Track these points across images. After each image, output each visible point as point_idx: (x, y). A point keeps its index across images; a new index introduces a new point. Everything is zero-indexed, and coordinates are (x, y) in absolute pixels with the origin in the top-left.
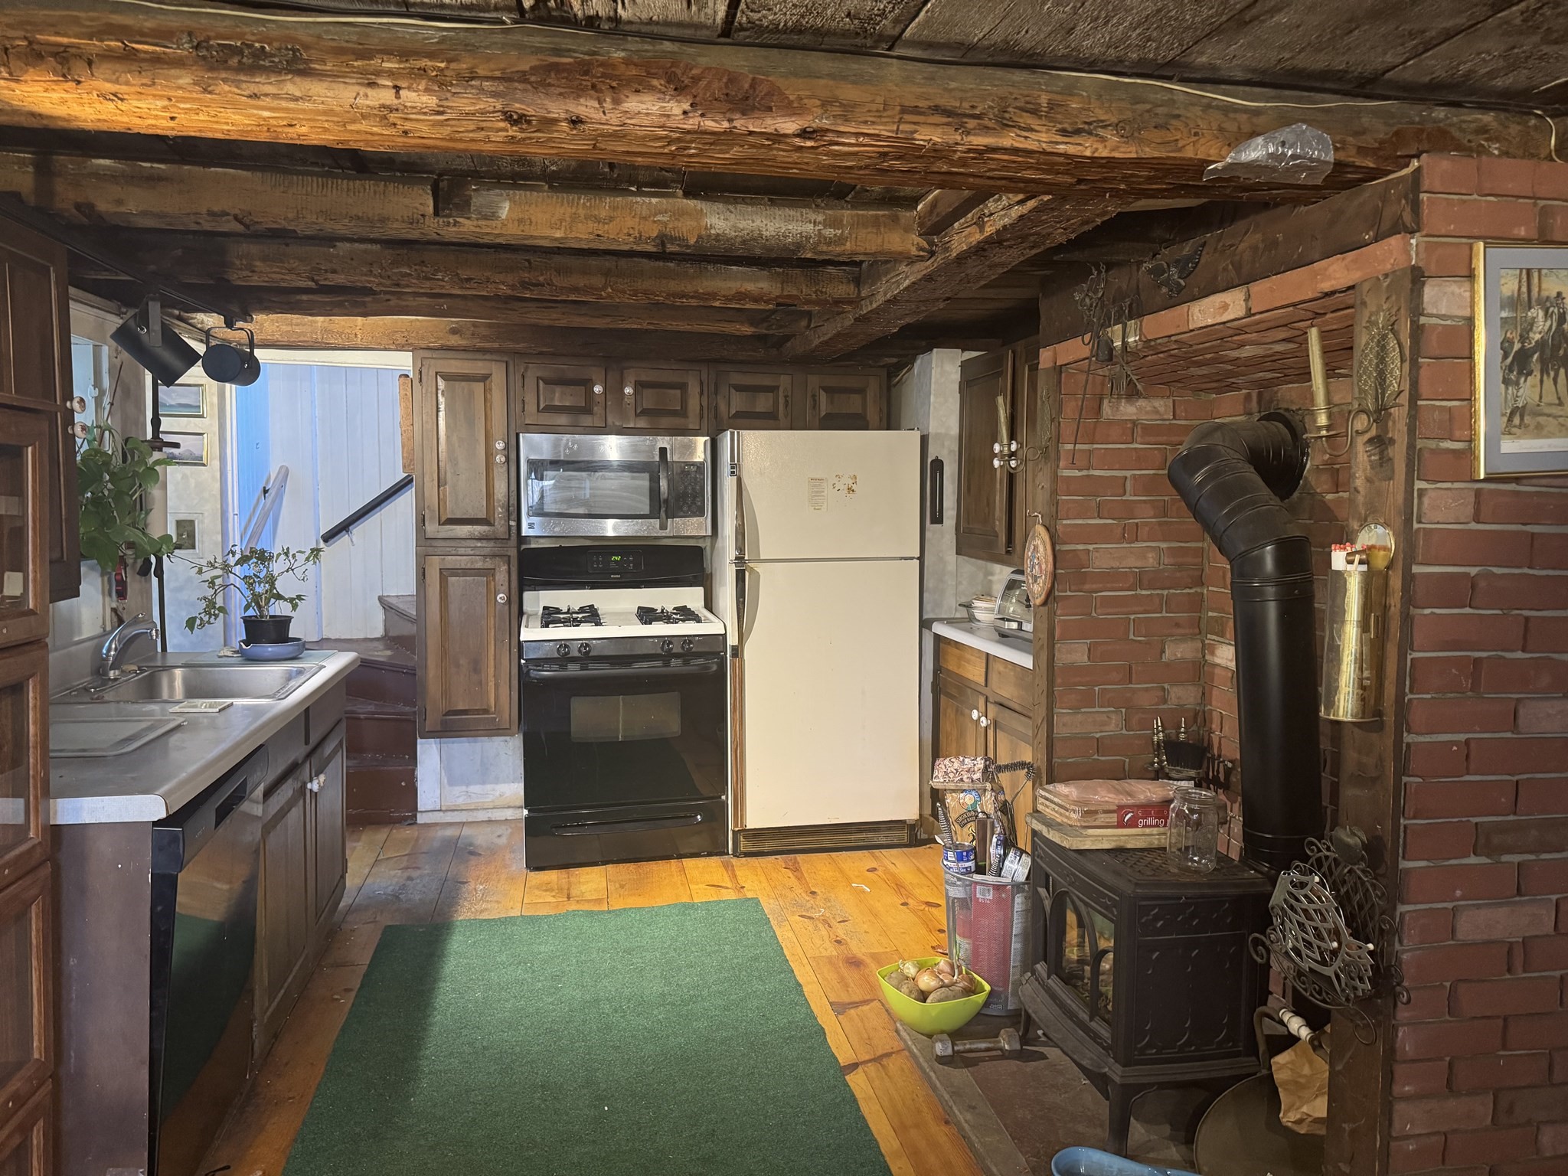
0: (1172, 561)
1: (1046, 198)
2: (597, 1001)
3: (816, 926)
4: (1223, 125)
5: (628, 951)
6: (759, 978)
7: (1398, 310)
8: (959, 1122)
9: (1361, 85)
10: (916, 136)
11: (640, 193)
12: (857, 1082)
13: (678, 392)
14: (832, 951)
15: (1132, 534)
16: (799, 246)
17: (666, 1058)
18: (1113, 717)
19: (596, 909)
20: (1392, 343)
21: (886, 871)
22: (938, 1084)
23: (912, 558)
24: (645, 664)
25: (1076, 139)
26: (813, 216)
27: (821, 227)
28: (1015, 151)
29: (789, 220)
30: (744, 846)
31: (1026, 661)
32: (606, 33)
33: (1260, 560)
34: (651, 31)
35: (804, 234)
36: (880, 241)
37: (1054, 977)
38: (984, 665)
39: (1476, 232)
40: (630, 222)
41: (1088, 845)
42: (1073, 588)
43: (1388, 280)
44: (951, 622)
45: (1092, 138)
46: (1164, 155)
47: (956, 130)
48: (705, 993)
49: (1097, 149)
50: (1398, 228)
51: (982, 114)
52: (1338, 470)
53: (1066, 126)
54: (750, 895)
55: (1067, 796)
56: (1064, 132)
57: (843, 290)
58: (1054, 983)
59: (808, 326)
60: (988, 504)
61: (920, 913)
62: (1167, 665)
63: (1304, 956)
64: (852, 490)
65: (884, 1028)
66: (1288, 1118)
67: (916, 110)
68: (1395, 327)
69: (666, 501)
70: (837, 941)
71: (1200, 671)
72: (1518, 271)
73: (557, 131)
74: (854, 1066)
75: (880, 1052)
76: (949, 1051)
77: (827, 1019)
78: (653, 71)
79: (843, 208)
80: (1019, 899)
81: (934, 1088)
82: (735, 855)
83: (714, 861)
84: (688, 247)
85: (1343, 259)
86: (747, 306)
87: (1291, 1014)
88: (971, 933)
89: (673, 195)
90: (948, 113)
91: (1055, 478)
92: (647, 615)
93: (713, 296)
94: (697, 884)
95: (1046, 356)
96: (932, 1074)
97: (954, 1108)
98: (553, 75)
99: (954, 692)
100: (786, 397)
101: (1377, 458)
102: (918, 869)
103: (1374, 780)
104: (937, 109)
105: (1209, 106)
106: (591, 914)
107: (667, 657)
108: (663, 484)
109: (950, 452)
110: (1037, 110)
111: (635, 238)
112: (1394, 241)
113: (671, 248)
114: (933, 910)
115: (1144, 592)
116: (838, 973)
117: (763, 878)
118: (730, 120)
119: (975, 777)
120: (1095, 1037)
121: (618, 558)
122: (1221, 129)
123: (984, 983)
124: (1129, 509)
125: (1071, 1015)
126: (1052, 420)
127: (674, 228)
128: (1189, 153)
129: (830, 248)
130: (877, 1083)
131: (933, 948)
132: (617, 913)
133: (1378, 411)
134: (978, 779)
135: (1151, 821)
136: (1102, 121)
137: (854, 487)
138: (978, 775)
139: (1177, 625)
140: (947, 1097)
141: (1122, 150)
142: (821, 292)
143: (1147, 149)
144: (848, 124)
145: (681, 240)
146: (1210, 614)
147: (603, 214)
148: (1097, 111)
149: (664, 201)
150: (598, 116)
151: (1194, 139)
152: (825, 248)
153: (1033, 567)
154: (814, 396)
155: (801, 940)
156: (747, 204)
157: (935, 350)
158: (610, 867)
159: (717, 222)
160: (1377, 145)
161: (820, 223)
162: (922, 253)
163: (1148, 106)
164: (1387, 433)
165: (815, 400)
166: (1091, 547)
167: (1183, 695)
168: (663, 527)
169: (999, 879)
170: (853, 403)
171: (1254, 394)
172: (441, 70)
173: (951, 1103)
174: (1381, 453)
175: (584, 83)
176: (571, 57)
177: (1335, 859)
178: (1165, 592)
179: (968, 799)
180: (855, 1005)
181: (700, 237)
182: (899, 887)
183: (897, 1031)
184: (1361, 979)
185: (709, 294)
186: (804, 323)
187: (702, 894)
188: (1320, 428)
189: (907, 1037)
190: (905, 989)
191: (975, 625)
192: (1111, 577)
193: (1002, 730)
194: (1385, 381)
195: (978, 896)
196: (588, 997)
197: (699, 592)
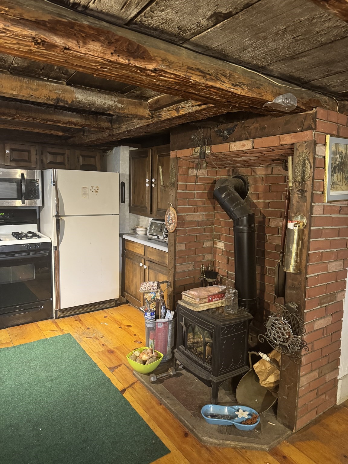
0: (206, 218)
1: (211, 105)
2: (22, 384)
3: (94, 341)
4: (273, 90)
5: (27, 362)
6: (81, 364)
7: (310, 153)
8: (165, 403)
9: (303, 84)
10: (191, 78)
11: (48, 81)
12: (126, 395)
13: (27, 153)
14: (102, 349)
15: (196, 210)
16: (109, 109)
17: (57, 403)
18: (191, 265)
19: (8, 346)
20: (307, 162)
21: (111, 317)
22: (155, 391)
23: (117, 214)
24: (20, 255)
25: (236, 88)
26: (114, 99)
27: (117, 103)
28: (218, 89)
29: (105, 99)
30: (59, 314)
31: (166, 250)
32: (80, 12)
33: (242, 221)
34: (98, 15)
35: (111, 105)
36: (136, 111)
37: (187, 350)
38: (144, 249)
39: (326, 132)
40: (45, 92)
41: (201, 309)
42: (181, 227)
43: (306, 143)
44: (129, 234)
45: (241, 88)
46: (258, 97)
47: (204, 78)
48: (63, 373)
49: (242, 92)
50: (310, 128)
51: (211, 74)
52: (259, 194)
53: (234, 83)
54: (66, 333)
55: (193, 294)
56: (233, 85)
57: (106, 124)
58: (187, 352)
59: (83, 134)
60: (143, 198)
61: (126, 330)
62: (205, 248)
63: (278, 340)
64: (97, 192)
65: (129, 374)
66: (263, 384)
67: (191, 69)
68: (308, 158)
69: (24, 193)
70: (102, 345)
71: (213, 250)
72: (335, 144)
73: (53, 51)
74: (124, 390)
75: (131, 383)
76: (156, 379)
77: (109, 374)
78: (100, 33)
79: (124, 97)
80: (170, 325)
81: (153, 393)
82: (56, 318)
83: (49, 321)
84: (67, 104)
85: (290, 135)
86: (72, 127)
87: (263, 354)
88: (155, 338)
89: (61, 84)
90: (201, 72)
91: (177, 193)
92: (18, 235)
93: (60, 122)
94: (45, 331)
95: (173, 154)
96: (151, 388)
97: (163, 399)
98: (58, 25)
99: (131, 257)
100: (68, 157)
101: (301, 195)
102: (121, 314)
103: (297, 288)
104: (198, 69)
105: (270, 83)
106: (7, 349)
107: (28, 252)
108: (24, 187)
109: (127, 180)
110: (226, 75)
111: (47, 98)
112: (308, 132)
113: (60, 104)
114: (130, 328)
115: (199, 227)
116: (107, 356)
117: (69, 325)
118: (129, 60)
119: (155, 288)
120: (206, 369)
121: (3, 214)
122: (272, 91)
123: (161, 353)
124: (195, 203)
125: (196, 362)
126: (176, 175)
127: (63, 96)
128: (264, 98)
129: (120, 111)
130: (134, 395)
131: (135, 341)
132: (18, 347)
133: (302, 182)
134: (156, 289)
135: (216, 299)
136: (243, 83)
137: (98, 191)
138: (156, 287)
139: (207, 237)
140: (159, 395)
141: (248, 93)
142: (99, 124)
143: (254, 95)
144: (170, 69)
145: (65, 101)
146: (215, 233)
147: (34, 87)
148: (242, 79)
149: (59, 85)
150: (76, 48)
151: (266, 93)
152: (118, 111)
153: (169, 220)
154: (78, 158)
155: (90, 347)
156: (90, 91)
157: (121, 146)
158: (8, 329)
159: (79, 96)
160: (306, 103)
161: (116, 102)
162: (149, 117)
163: (255, 80)
164: (305, 188)
165: (78, 159)
166: (186, 214)
167: (208, 257)
168: (23, 203)
169: (164, 320)
170: (91, 161)
171: (231, 170)
172: (6, 11)
173: (161, 397)
174: (302, 194)
175: (71, 32)
176: (67, 19)
177: (287, 312)
178: (204, 227)
179: (152, 295)
180: (116, 367)
181: (73, 101)
182: (116, 322)
183: (134, 374)
184: (297, 347)
185: (58, 121)
186: (82, 133)
187: (48, 335)
188: (289, 187)
189: (139, 376)
190: (138, 361)
191: (137, 235)
192: (191, 223)
193: (152, 269)
194: (305, 173)
195: (158, 326)
196: (17, 383)
197: (36, 226)
